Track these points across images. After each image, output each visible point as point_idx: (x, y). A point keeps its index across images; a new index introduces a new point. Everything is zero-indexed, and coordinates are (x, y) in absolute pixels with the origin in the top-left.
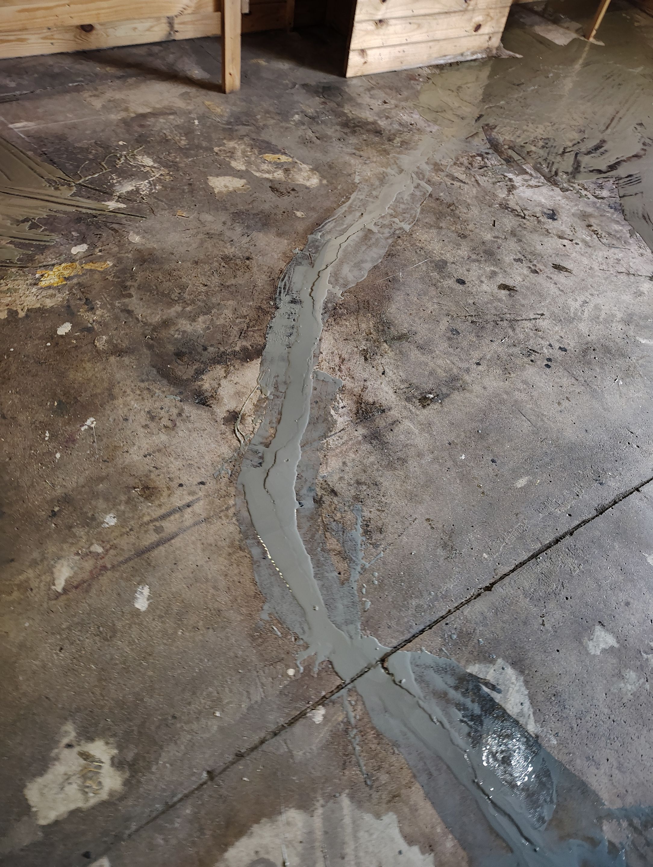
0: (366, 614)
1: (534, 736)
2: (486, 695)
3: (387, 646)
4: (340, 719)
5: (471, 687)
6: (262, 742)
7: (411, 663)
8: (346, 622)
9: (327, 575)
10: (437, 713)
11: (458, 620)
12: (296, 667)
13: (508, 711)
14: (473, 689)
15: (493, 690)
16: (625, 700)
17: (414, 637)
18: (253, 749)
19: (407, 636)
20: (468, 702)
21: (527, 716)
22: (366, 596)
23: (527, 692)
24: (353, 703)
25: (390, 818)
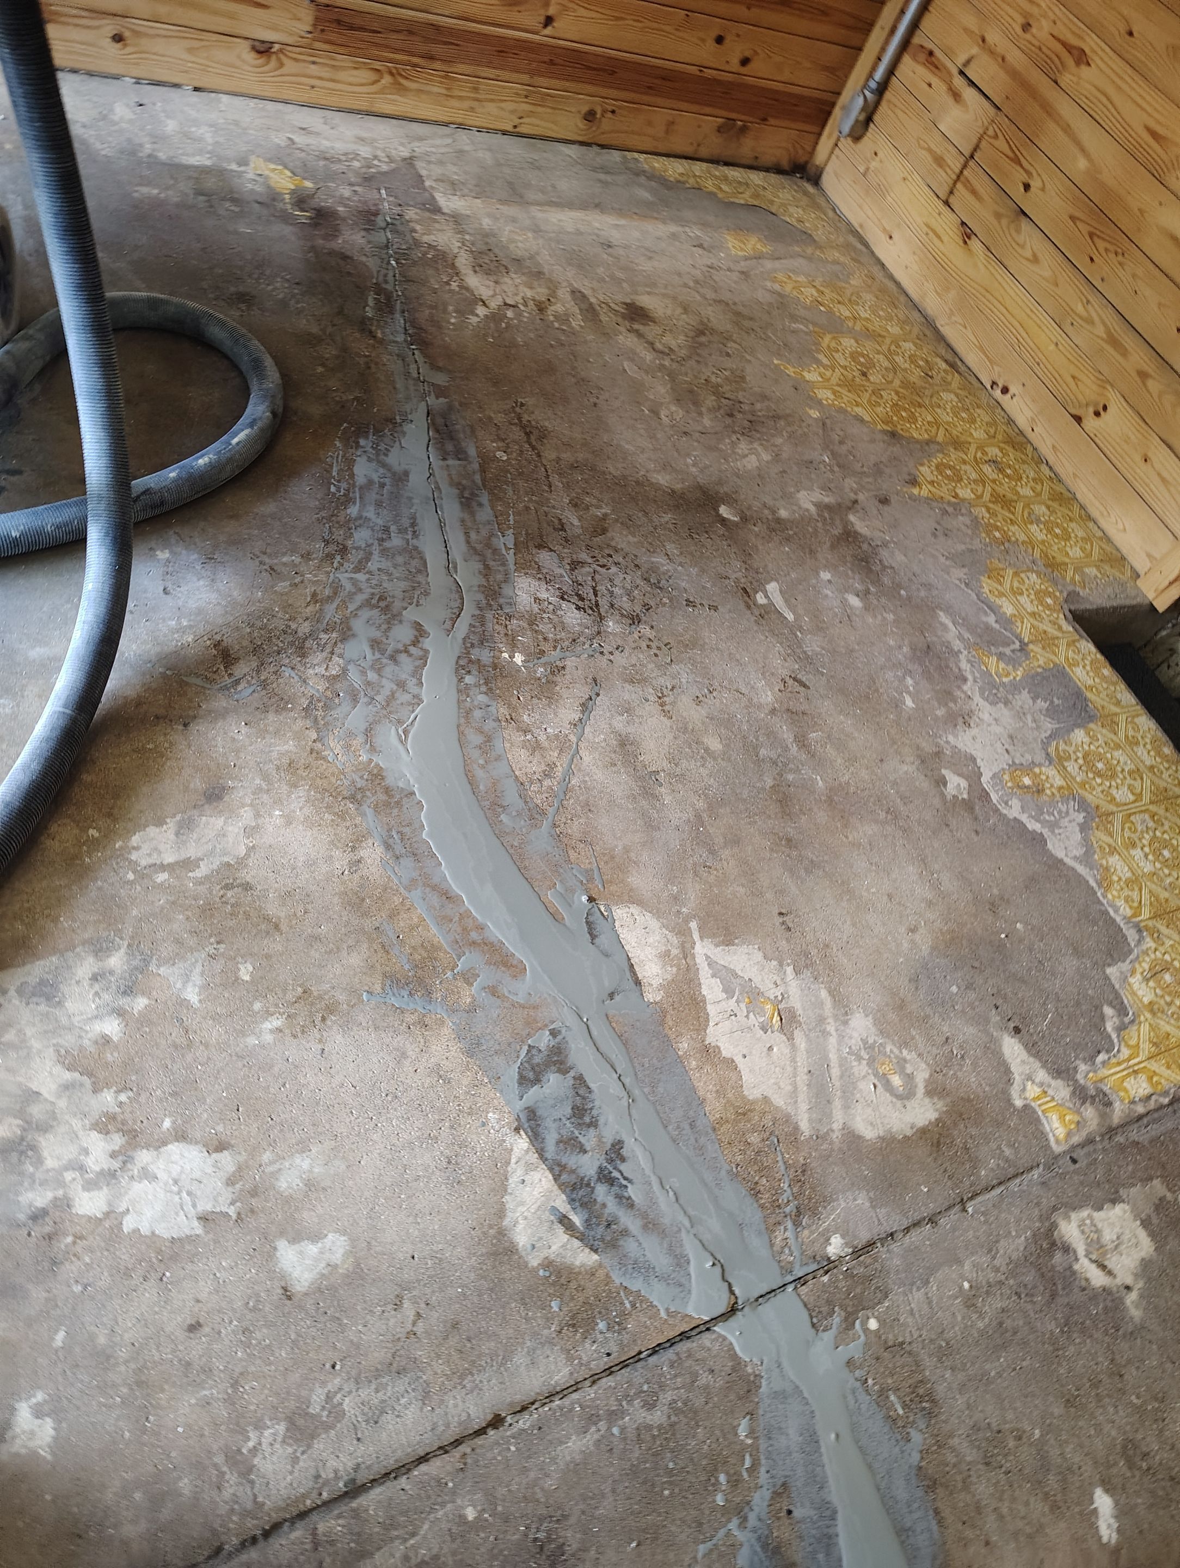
0: (749, 1406)
1: (522, 1132)
2: (579, 1209)
3: (720, 1336)
4: (806, 1232)
5: (601, 1229)
6: (907, 1230)
7: (690, 1292)
8: (785, 1398)
9: (812, 1513)
10: (664, 1203)
11: (585, 1358)
12: (866, 1330)
13: (550, 1177)
14: (598, 1225)
15: (565, 1216)
16: (328, 1144)
17: (672, 1342)
18: (916, 1224)
19: (683, 1347)
20: (612, 1207)
21: (523, 1162)
22: (744, 1448)
23: (507, 1198)
24: (787, 1250)
25: (752, 1093)
